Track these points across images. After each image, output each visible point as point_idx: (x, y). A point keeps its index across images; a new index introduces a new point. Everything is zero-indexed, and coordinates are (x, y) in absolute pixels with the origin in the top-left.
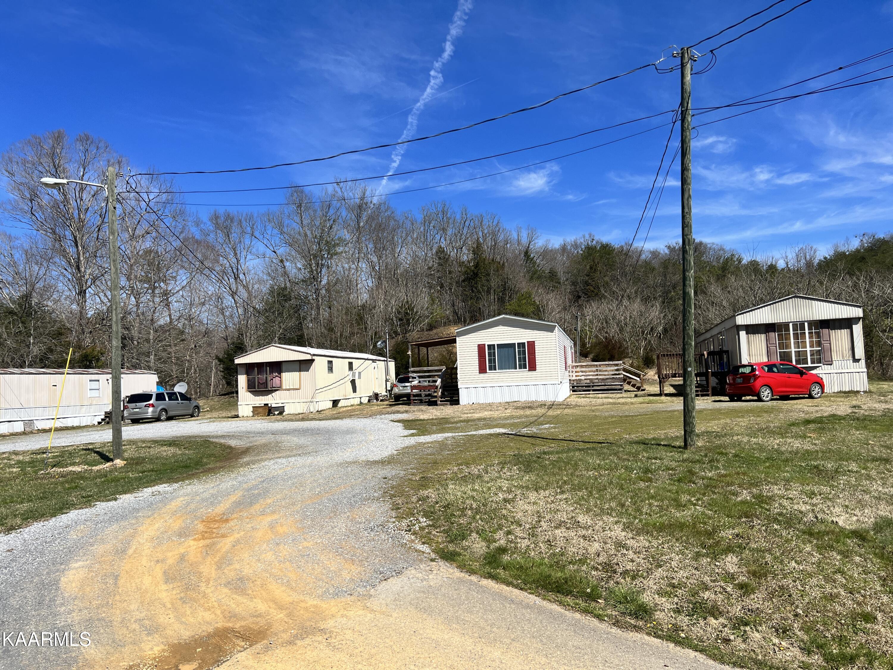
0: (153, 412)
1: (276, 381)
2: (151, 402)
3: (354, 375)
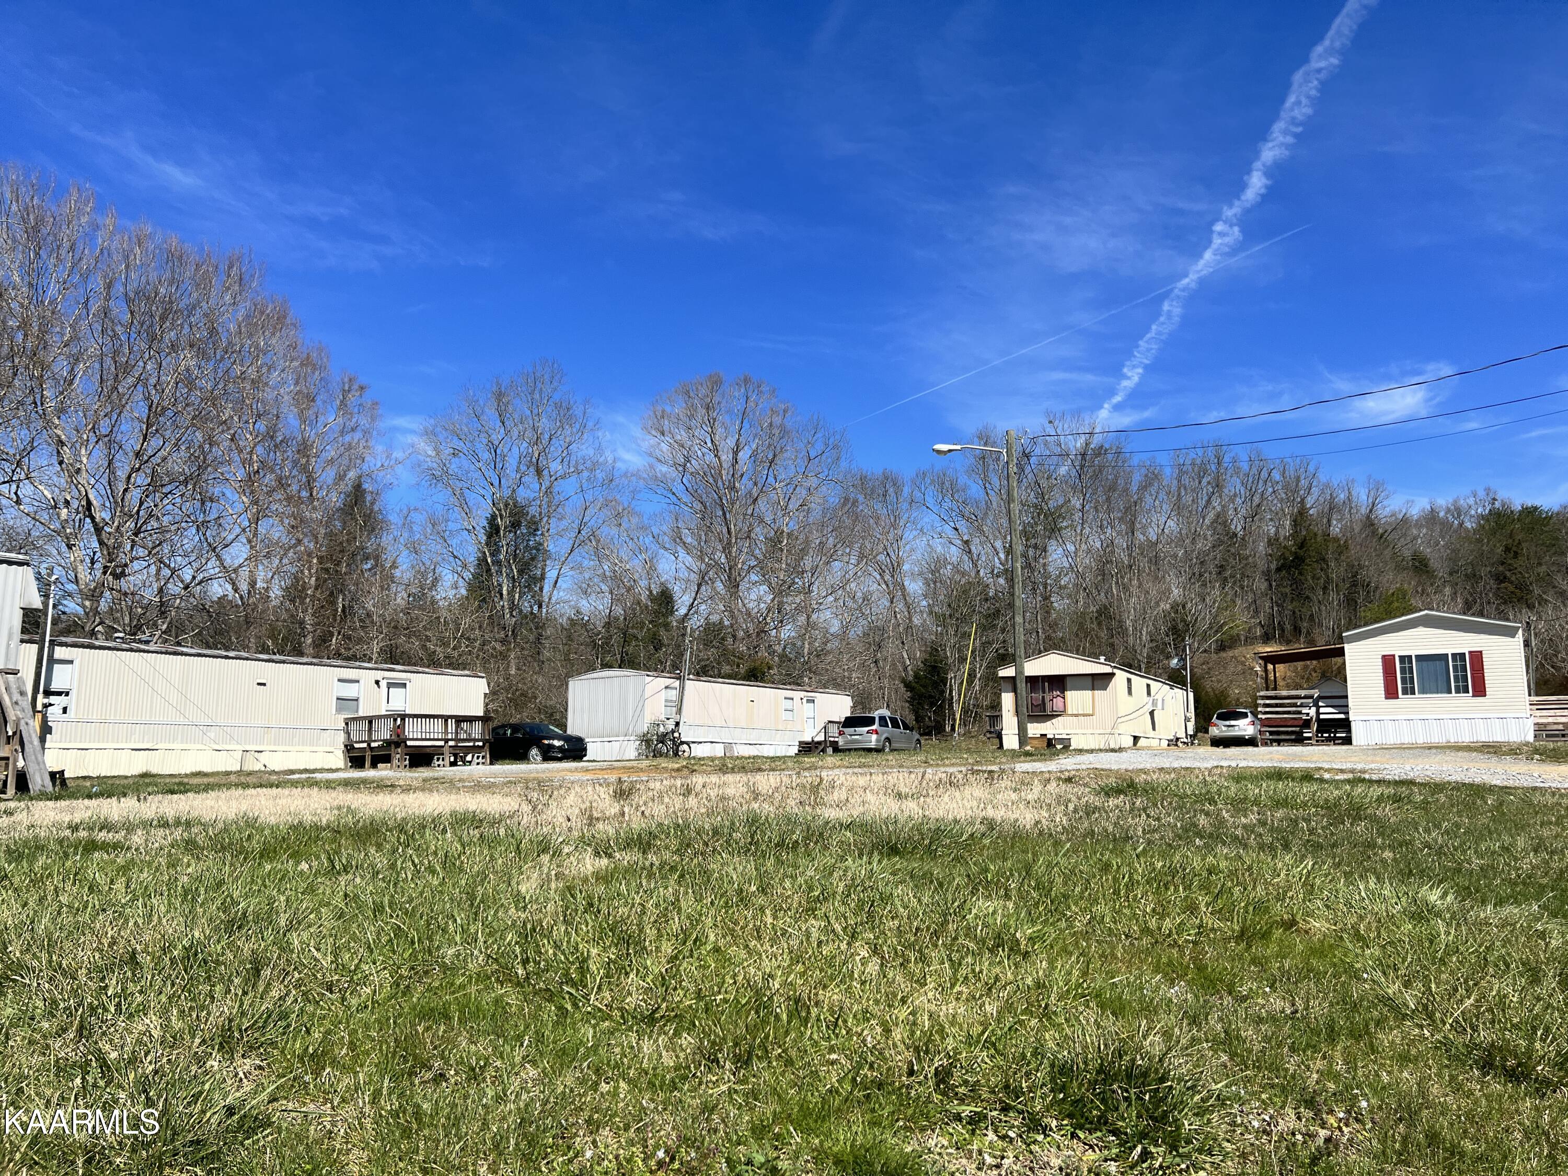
0: (878, 741)
1: (1058, 702)
2: (874, 727)
3: (1154, 703)
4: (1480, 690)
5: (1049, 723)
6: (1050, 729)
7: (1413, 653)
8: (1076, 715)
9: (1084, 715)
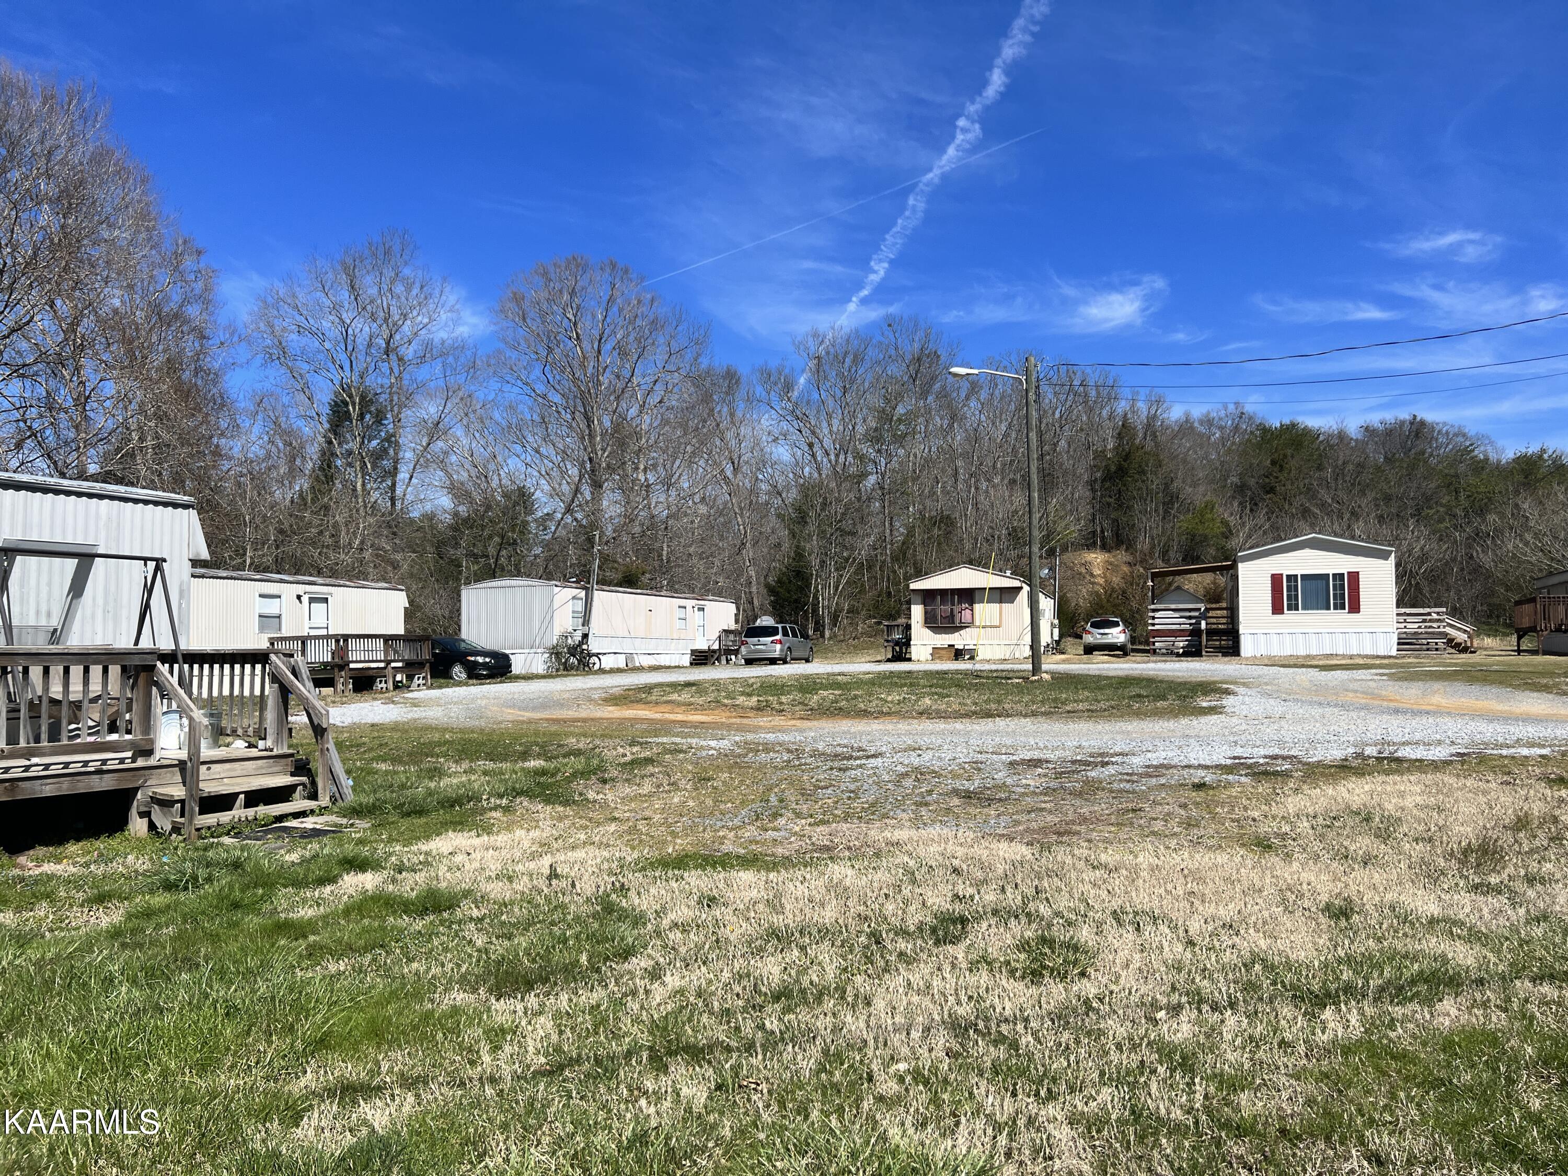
4: (1355, 608)
5: (957, 634)
6: (958, 640)
7: (1299, 572)
8: (984, 627)
9: (991, 627)
